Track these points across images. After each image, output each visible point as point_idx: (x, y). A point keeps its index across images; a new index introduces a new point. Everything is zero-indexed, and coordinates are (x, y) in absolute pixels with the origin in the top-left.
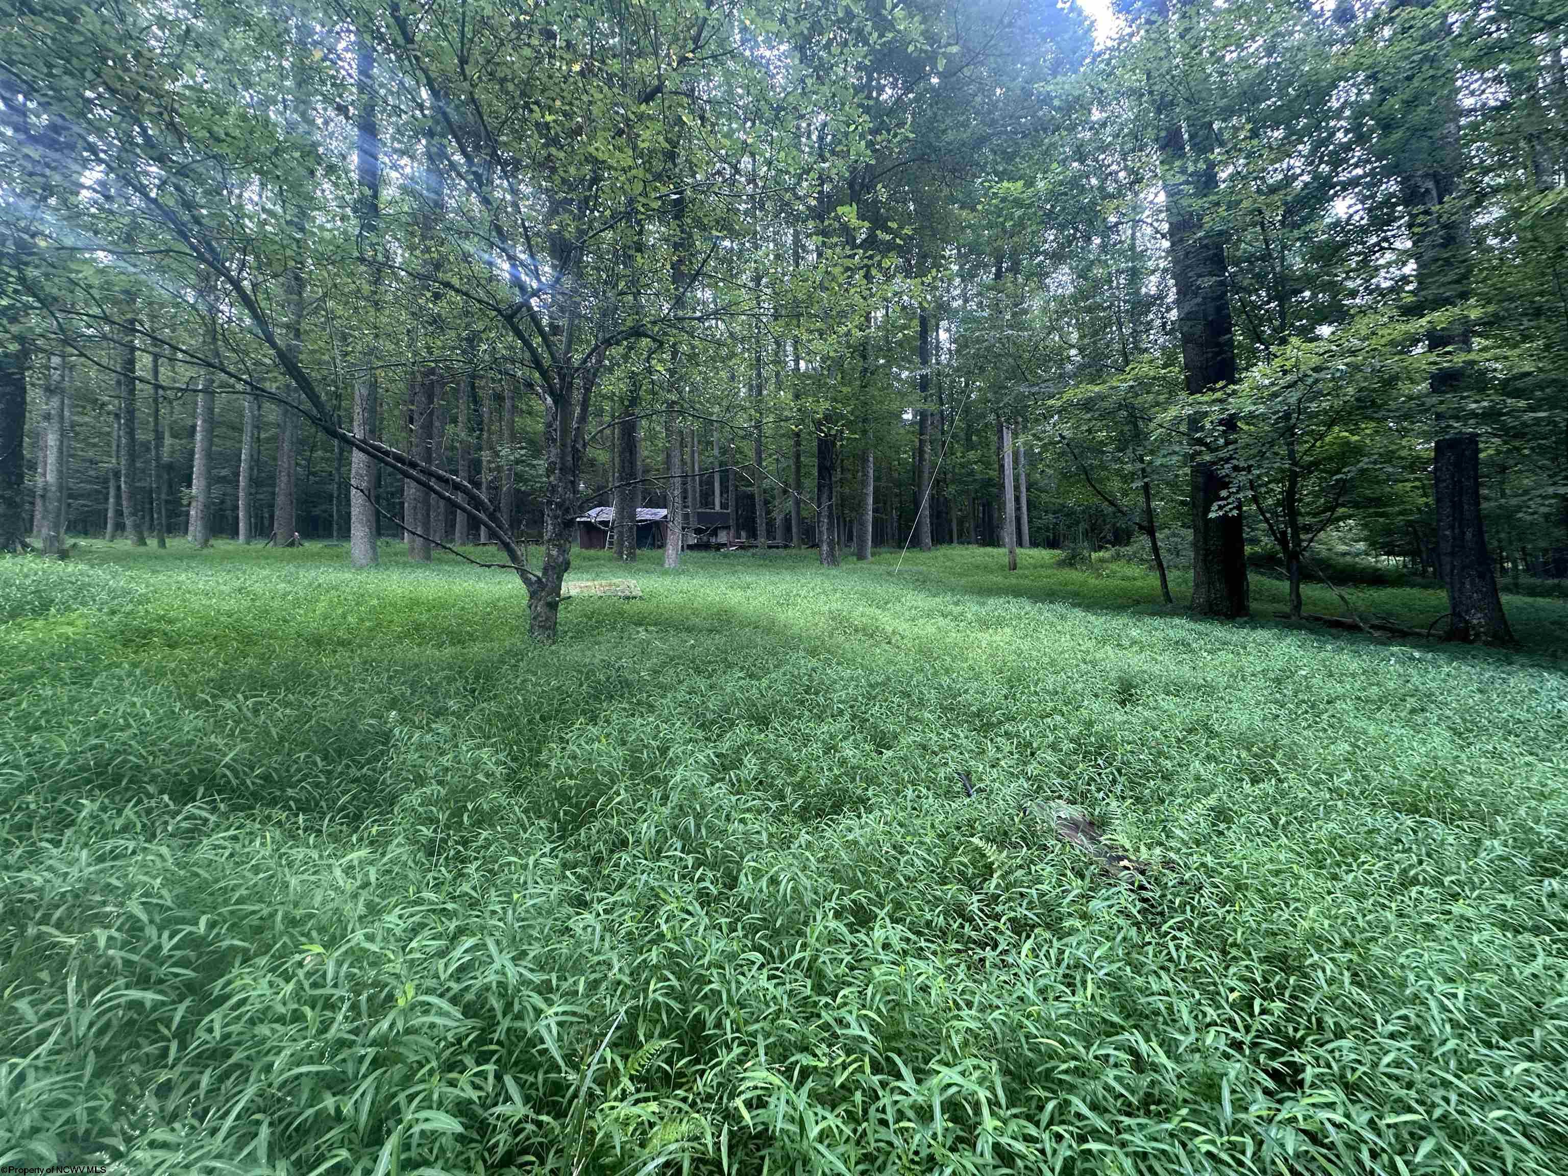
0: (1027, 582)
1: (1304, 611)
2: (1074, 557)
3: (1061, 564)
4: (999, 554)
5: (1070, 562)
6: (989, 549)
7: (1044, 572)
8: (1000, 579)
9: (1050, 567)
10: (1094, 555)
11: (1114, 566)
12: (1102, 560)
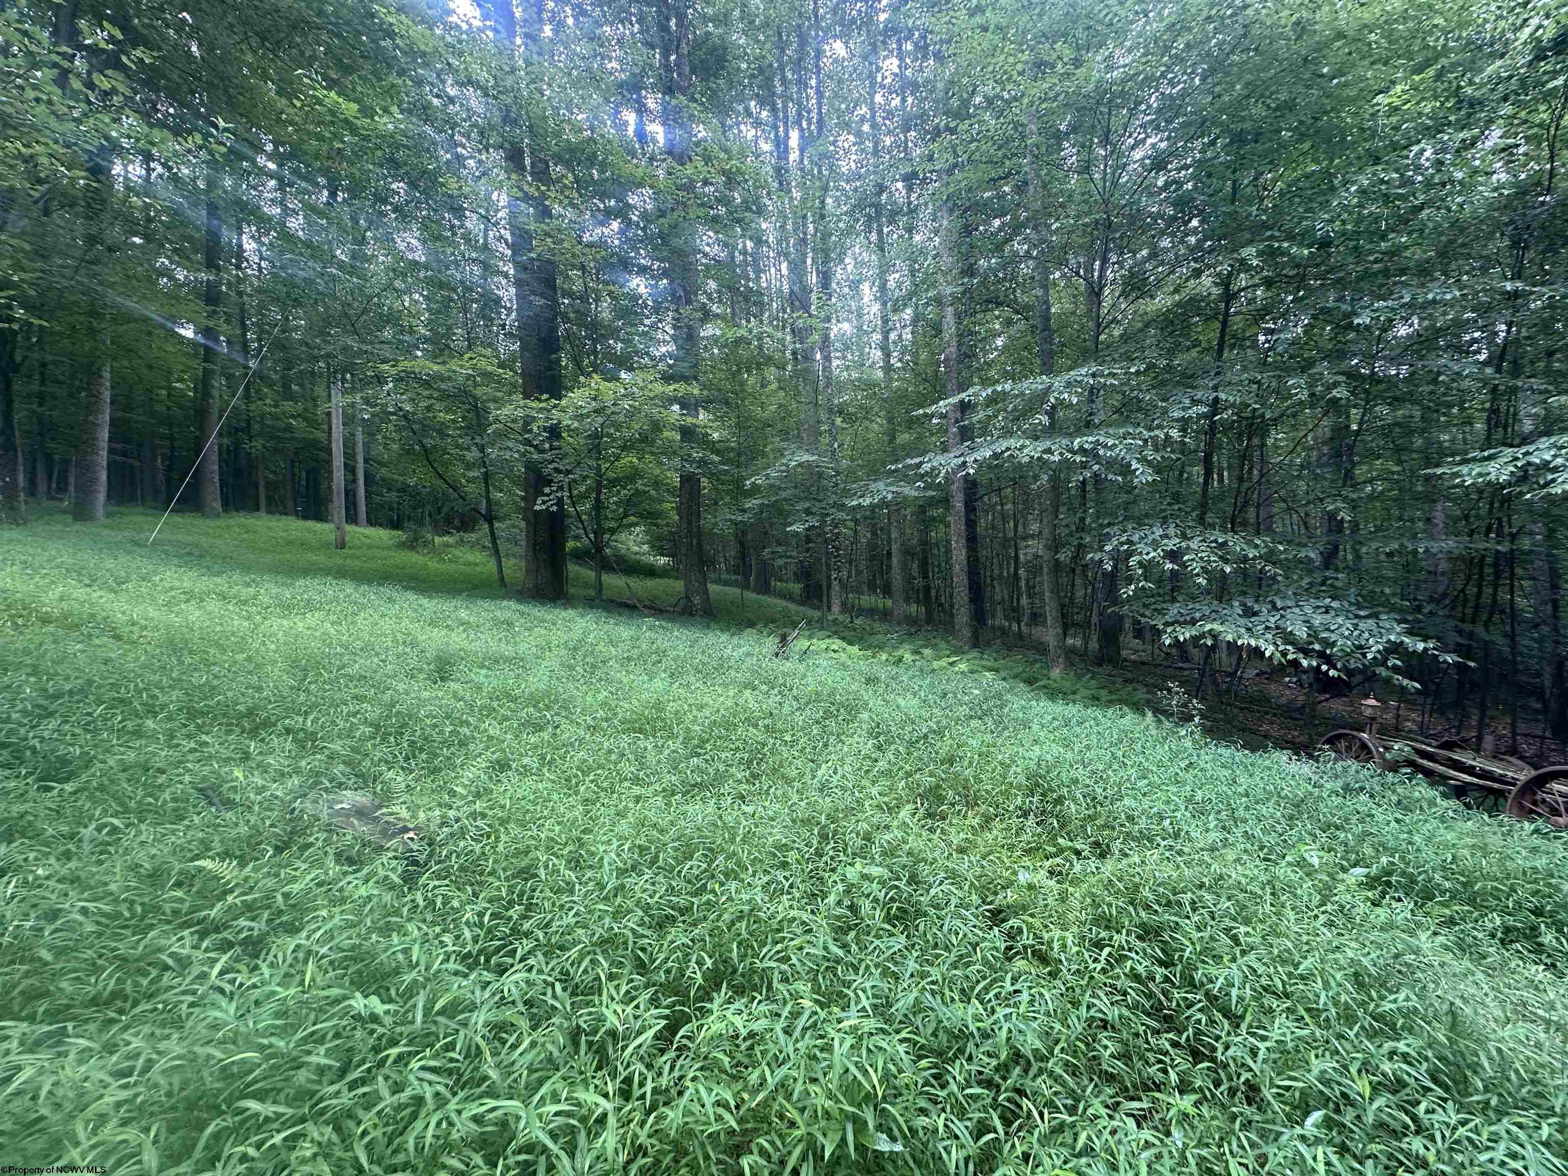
0: (357, 563)
1: (606, 595)
2: (416, 539)
3: (401, 545)
4: (323, 530)
5: (412, 545)
6: (310, 524)
7: (379, 553)
8: (322, 559)
9: (389, 548)
10: (437, 540)
11: (457, 552)
12: (447, 545)
